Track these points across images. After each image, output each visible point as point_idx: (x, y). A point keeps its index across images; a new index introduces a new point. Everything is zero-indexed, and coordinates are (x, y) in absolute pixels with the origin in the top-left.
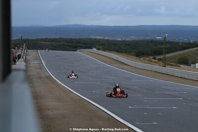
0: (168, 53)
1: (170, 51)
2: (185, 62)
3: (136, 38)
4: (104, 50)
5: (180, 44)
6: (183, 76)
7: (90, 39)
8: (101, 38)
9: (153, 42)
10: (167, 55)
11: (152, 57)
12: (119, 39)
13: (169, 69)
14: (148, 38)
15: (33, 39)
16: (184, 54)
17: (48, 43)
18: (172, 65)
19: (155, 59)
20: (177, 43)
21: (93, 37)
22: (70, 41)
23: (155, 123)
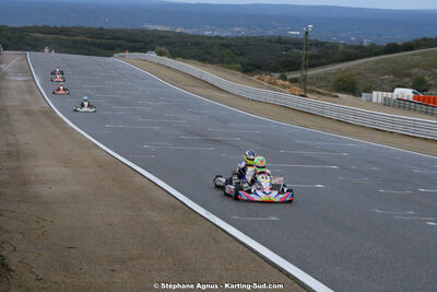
0: (312, 66)
1: (316, 62)
2: (350, 87)
3: (244, 32)
4: (174, 55)
5: (341, 48)
6: (343, 117)
7: (143, 31)
8: (168, 29)
9: (280, 41)
10: (311, 72)
11: (278, 75)
12: (207, 33)
13: (313, 103)
14: (270, 33)
16: (348, 70)
17: (49, 36)
18: (319, 93)
19: (284, 78)
20: (335, 47)
21: (151, 27)
22: (100, 33)
23: (273, 218)
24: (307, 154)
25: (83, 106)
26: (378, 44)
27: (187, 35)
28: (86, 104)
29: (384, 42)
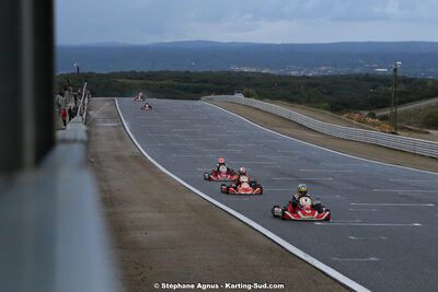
0: (402, 103)
1: (405, 98)
3: (330, 71)
4: (261, 97)
5: (430, 83)
7: (229, 73)
8: (254, 70)
9: (370, 79)
10: (401, 109)
11: (366, 113)
12: (294, 73)
13: (404, 140)
14: (358, 71)
15: (104, 72)
17: (137, 81)
18: (410, 130)
19: (373, 116)
20: (423, 82)
21: (237, 69)
22: (186, 77)
23: (373, 259)
24: (401, 192)
27: (273, 75)
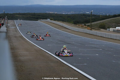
0: (93, 22)
1: (94, 20)
2: (103, 27)
4: (55, 20)
5: (101, 16)
6: (102, 35)
7: (46, 13)
8: (53, 13)
9: (84, 15)
11: (83, 24)
12: (64, 13)
13: (94, 32)
14: (81, 13)
16: (103, 22)
17: (20, 16)
18: (95, 29)
19: (85, 25)
20: (99, 16)
21: (48, 12)
22: (34, 14)
23: (85, 64)
24: (93, 46)
25: (28, 32)
26: (111, 15)
27: (58, 14)
28: (29, 32)
29: (112, 14)
